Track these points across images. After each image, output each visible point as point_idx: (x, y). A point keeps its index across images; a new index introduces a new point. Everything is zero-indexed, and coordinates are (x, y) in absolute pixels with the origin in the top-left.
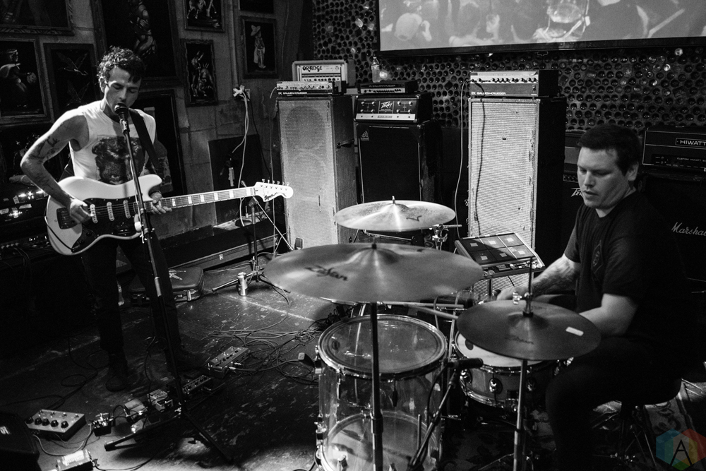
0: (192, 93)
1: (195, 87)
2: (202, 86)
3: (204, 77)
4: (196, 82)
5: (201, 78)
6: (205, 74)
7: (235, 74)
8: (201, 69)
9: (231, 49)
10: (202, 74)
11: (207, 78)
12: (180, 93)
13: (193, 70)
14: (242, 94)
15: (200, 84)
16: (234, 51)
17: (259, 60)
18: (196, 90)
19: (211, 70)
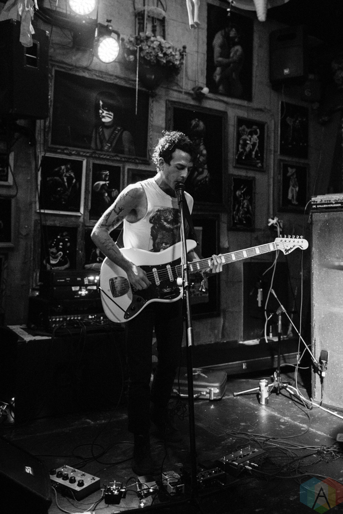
0: (234, 219)
1: (236, 215)
2: (243, 214)
3: (245, 206)
4: (238, 210)
5: (243, 207)
6: (246, 204)
7: (271, 207)
8: (243, 200)
9: (269, 185)
10: (244, 204)
11: (248, 208)
12: (224, 218)
13: (237, 200)
14: (276, 224)
15: (241, 212)
16: (272, 187)
17: (293, 197)
18: (237, 217)
19: (251, 202)
